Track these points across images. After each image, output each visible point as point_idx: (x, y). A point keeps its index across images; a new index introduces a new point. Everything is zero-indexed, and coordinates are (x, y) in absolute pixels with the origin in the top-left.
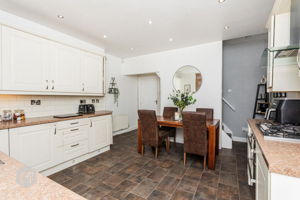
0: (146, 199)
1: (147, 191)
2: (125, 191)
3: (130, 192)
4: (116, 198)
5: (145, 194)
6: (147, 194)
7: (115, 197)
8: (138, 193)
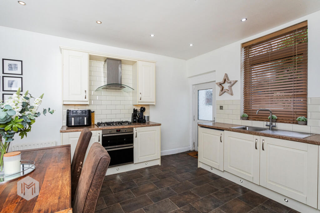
0: (168, 198)
1: (163, 204)
2: (184, 211)
3: (179, 208)
4: (194, 207)
5: (166, 202)
6: (164, 201)
7: (195, 209)
8: (172, 205)
